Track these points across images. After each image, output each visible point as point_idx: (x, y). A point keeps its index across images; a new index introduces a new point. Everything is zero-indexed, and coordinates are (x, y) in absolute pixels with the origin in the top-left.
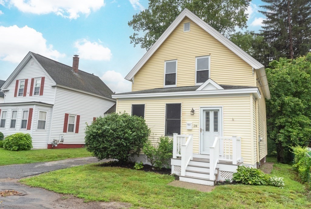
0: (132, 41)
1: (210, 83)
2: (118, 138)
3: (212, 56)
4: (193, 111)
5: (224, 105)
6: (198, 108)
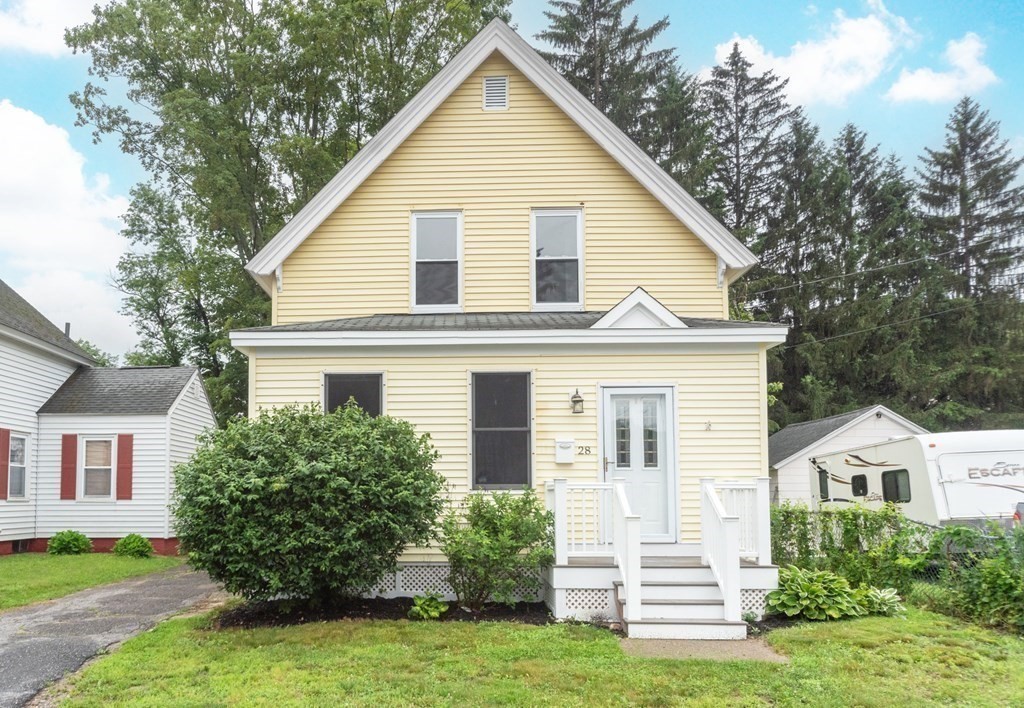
0: (84, 116)
1: (639, 305)
3: (588, 211)
4: (577, 400)
5: (681, 381)
6: (592, 390)
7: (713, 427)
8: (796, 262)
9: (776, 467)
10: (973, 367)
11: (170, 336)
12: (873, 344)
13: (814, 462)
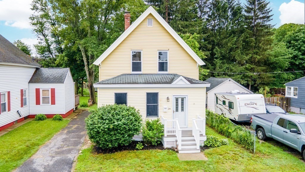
1: (181, 79)
2: (129, 130)
3: (170, 51)
4: (168, 99)
5: (189, 94)
6: (171, 96)
7: (195, 104)
8: (214, 26)
9: (207, 92)
10: (254, 55)
11: (47, 40)
12: (231, 50)
13: (215, 95)
